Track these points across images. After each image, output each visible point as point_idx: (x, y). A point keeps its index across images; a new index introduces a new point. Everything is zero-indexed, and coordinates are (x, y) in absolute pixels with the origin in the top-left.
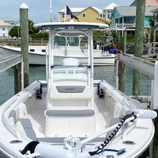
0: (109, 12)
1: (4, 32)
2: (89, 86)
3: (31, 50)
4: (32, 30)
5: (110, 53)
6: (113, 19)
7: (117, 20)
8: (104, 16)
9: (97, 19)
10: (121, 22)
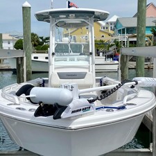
0: (111, 24)
1: (9, 46)
2: (90, 73)
3: (35, 58)
4: (36, 43)
5: (114, 60)
6: (116, 30)
7: (119, 31)
8: (107, 28)
9: (101, 31)
10: (124, 33)
